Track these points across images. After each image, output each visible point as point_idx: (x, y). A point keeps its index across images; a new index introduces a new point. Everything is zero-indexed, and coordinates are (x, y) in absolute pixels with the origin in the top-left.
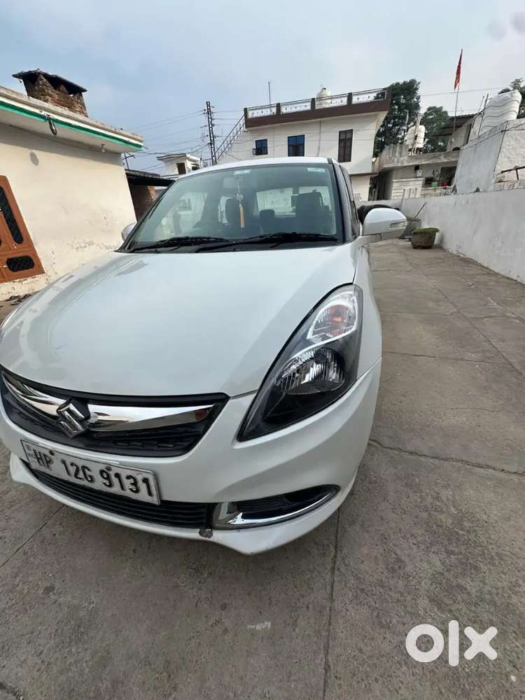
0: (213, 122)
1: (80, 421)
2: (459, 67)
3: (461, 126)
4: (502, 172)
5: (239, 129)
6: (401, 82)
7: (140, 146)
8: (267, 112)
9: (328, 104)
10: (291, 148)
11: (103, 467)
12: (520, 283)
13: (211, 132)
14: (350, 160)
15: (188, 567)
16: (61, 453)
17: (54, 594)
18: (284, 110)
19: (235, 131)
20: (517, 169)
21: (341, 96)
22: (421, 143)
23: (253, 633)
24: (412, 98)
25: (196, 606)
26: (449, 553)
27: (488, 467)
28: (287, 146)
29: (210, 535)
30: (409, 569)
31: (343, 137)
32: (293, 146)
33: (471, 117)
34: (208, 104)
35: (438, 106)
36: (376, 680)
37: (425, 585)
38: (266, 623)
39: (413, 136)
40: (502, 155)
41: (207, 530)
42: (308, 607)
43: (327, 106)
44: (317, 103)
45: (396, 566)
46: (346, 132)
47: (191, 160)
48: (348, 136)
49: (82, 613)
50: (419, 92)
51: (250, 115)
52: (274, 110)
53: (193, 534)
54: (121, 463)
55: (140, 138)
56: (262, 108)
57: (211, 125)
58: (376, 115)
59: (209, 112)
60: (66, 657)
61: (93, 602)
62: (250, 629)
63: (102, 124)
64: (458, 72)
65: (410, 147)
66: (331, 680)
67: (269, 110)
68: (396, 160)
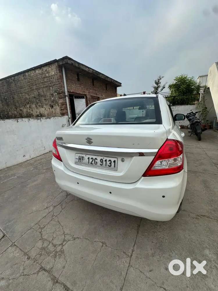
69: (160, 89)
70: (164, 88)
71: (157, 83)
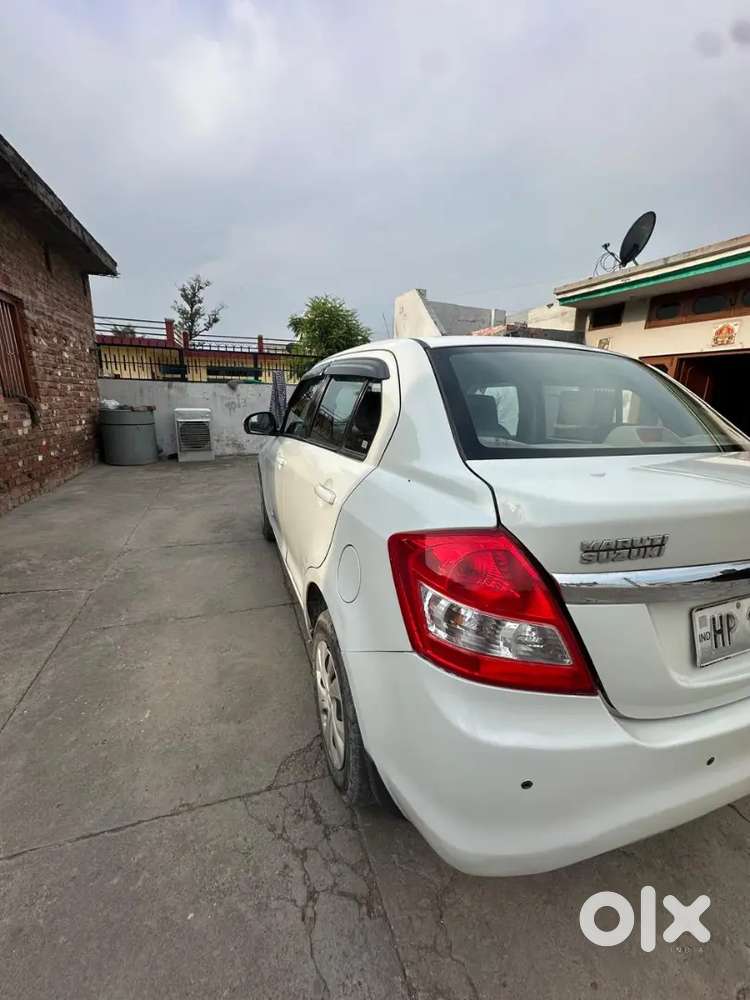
69: (201, 323)
70: (216, 320)
71: (192, 300)
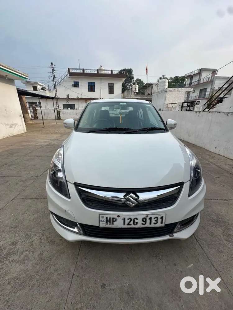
0: (54, 71)
1: (136, 200)
2: (147, 68)
3: (149, 87)
4: (168, 104)
5: (65, 75)
6: (127, 68)
7: (26, 78)
8: (78, 71)
9: (103, 72)
10: (89, 86)
11: (144, 216)
12: (185, 141)
13: (54, 75)
14: (113, 93)
15: (153, 257)
16: (123, 215)
17: (107, 287)
18: (85, 72)
19: (64, 76)
20: (172, 104)
21: (109, 70)
22: (137, 91)
23: (190, 269)
24: (131, 74)
25: (166, 268)
26: (221, 226)
27: (214, 199)
28: (87, 86)
29: (173, 236)
30: (215, 234)
31: (110, 85)
32: (90, 85)
33: (152, 84)
34: (52, 63)
35: (140, 79)
36: (230, 268)
37: (222, 237)
38: (191, 264)
39: (135, 88)
40: (166, 99)
41: (171, 234)
42: (199, 255)
43: (103, 73)
44: (99, 71)
45: (212, 234)
46: (111, 83)
47: (39, 85)
48: (112, 85)
49: (126, 289)
50: (133, 73)
51: (71, 71)
52: (82, 71)
53: (167, 237)
54: (152, 213)
55: (26, 75)
56: (76, 69)
57: (54, 73)
58: (122, 79)
59: (52, 67)
60: (133, 307)
61: (127, 283)
62: (188, 268)
63: (9, 67)
64: (147, 70)
65: (134, 91)
66: (220, 273)
67: (79, 70)
68: (130, 95)
